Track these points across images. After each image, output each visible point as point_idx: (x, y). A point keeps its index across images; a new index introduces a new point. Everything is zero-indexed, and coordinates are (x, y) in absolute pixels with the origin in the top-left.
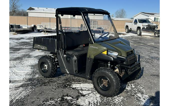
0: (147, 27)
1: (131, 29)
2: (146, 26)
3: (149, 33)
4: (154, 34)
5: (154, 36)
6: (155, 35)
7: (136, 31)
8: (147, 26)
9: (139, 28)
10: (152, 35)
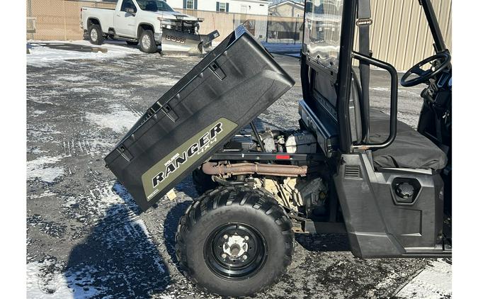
0: (173, 26)
1: (111, 29)
2: (170, 23)
3: (183, 45)
4: (199, 47)
5: (199, 52)
6: (201, 51)
7: (136, 37)
8: (172, 20)
9: (146, 28)
10: (191, 52)
